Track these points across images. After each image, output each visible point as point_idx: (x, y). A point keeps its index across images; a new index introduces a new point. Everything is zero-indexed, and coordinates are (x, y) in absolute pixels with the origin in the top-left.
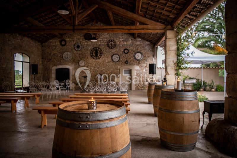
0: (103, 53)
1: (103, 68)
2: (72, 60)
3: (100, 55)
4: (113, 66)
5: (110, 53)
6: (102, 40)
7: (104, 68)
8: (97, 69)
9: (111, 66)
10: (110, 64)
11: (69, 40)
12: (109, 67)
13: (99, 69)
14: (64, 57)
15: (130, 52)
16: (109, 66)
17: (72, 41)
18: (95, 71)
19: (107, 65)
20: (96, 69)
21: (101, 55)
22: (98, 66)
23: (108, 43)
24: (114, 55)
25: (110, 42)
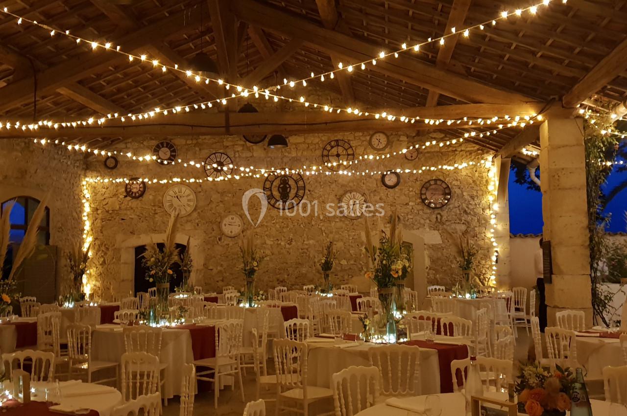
0: (307, 187)
1: (308, 239)
2: (195, 215)
3: (296, 195)
4: (345, 234)
5: (334, 186)
6: (304, 142)
7: (311, 242)
8: (287, 246)
9: (337, 233)
10: (333, 224)
11: (186, 144)
12: (331, 236)
13: (294, 243)
14: (166, 205)
15: (405, 182)
16: (331, 233)
17: (195, 145)
18: (280, 253)
19: (323, 228)
20: (283, 243)
21: (301, 192)
22: (291, 236)
23: (325, 153)
24: (346, 192)
25: (332, 147)
